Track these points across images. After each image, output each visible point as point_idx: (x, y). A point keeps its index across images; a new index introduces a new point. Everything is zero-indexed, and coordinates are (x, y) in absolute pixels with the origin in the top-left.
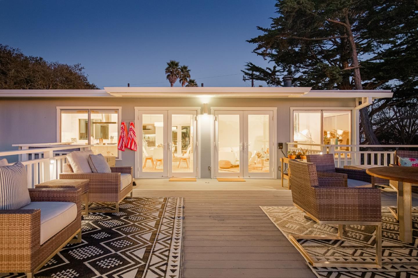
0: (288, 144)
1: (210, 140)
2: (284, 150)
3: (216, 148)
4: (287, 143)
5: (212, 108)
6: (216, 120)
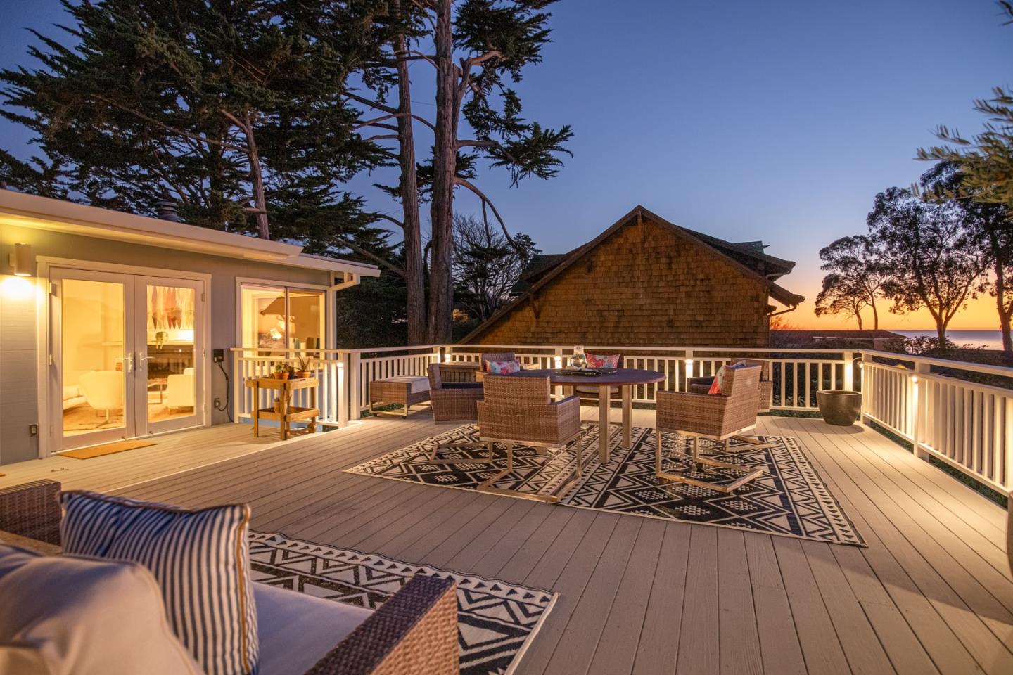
0: (233, 352)
1: (34, 349)
2: (224, 364)
3: (54, 371)
4: (232, 349)
5: (38, 258)
6: (54, 293)
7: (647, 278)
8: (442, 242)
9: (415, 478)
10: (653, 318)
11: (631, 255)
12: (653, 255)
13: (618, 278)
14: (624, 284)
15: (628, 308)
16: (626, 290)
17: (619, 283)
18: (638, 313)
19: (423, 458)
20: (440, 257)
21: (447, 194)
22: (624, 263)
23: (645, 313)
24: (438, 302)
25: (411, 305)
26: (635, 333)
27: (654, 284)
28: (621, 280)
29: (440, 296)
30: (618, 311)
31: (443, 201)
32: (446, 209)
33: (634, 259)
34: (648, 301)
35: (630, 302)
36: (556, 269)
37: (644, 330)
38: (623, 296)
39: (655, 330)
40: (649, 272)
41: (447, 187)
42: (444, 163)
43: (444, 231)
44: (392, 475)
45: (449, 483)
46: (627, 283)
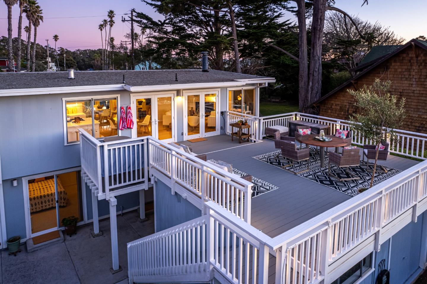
4: (226, 111)
7: (418, 76)
8: (316, 45)
9: (268, 162)
10: (420, 98)
11: (409, 64)
12: (423, 64)
13: (402, 75)
14: (404, 79)
15: (405, 91)
16: (406, 82)
17: (402, 78)
18: (412, 94)
19: (273, 157)
20: (315, 53)
21: (319, 21)
22: (406, 67)
23: (416, 95)
24: (313, 75)
25: (301, 76)
26: (409, 105)
27: (423, 80)
28: (403, 76)
29: (315, 72)
30: (400, 92)
31: (317, 25)
32: (319, 29)
33: (411, 66)
34: (418, 89)
35: (408, 88)
36: (369, 67)
37: (414, 104)
38: (404, 85)
39: (421, 104)
40: (420, 74)
41: (319, 17)
42: (318, 5)
43: (317, 41)
44: (263, 160)
45: (275, 165)
46: (407, 78)
